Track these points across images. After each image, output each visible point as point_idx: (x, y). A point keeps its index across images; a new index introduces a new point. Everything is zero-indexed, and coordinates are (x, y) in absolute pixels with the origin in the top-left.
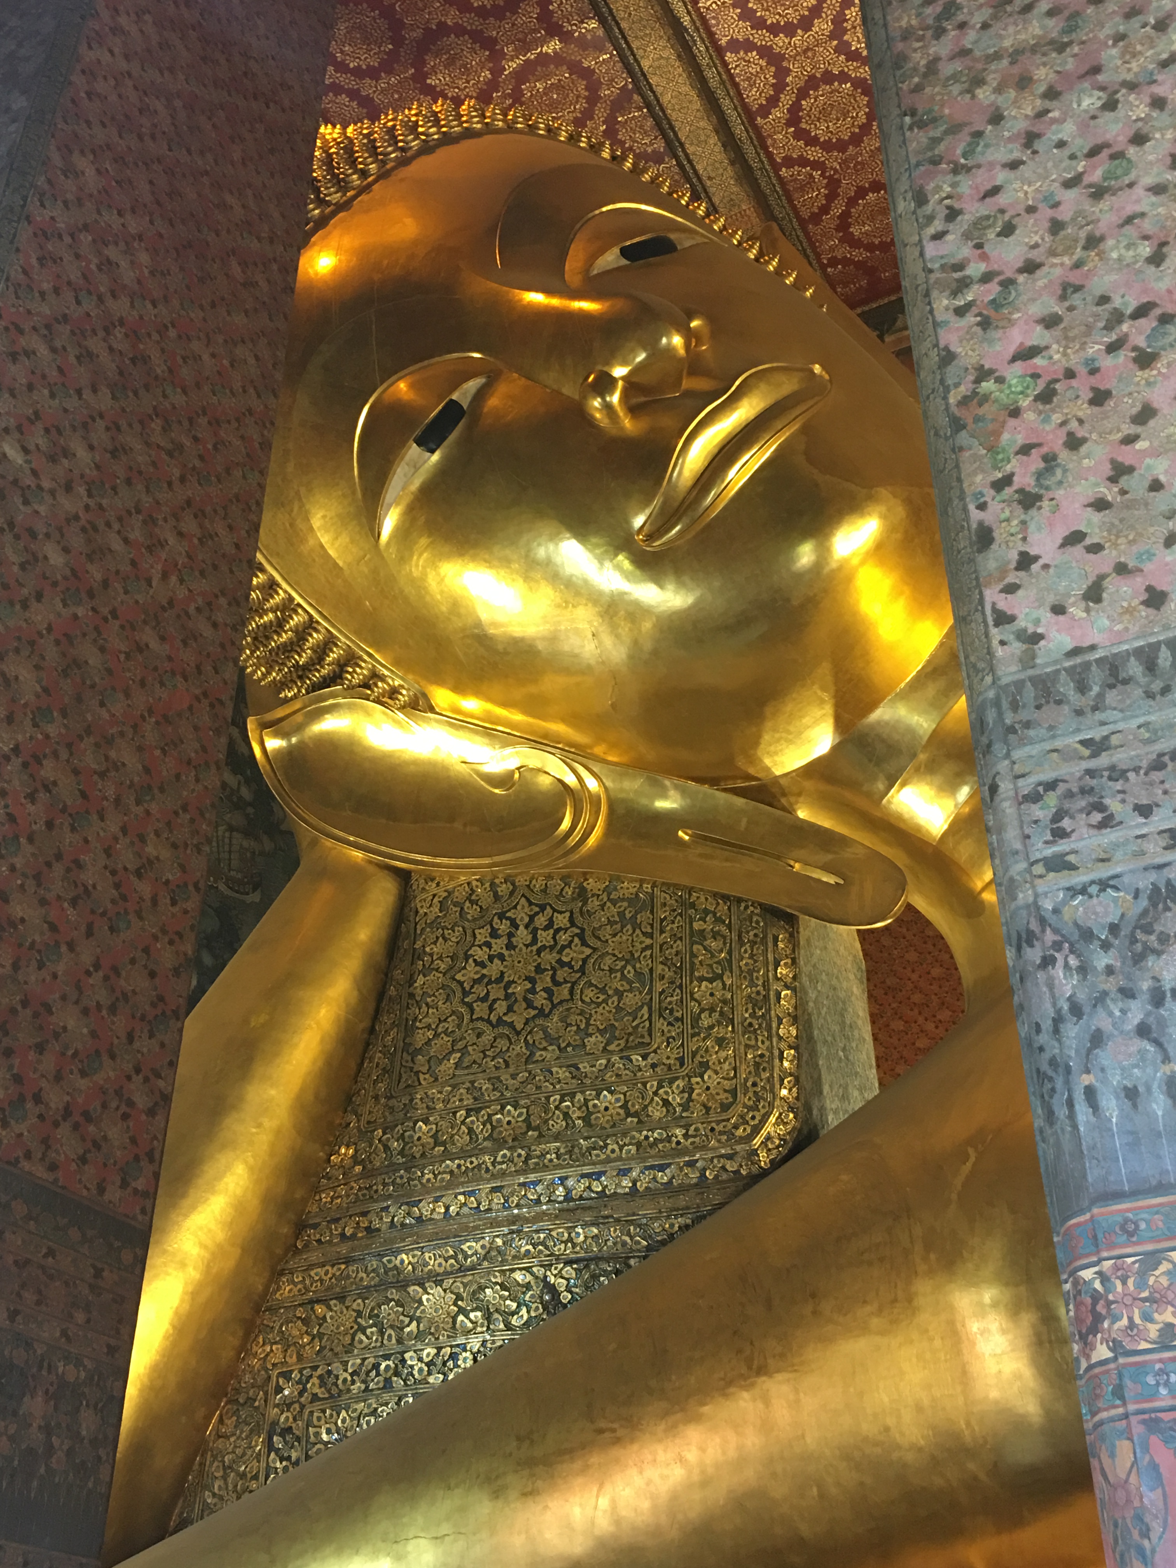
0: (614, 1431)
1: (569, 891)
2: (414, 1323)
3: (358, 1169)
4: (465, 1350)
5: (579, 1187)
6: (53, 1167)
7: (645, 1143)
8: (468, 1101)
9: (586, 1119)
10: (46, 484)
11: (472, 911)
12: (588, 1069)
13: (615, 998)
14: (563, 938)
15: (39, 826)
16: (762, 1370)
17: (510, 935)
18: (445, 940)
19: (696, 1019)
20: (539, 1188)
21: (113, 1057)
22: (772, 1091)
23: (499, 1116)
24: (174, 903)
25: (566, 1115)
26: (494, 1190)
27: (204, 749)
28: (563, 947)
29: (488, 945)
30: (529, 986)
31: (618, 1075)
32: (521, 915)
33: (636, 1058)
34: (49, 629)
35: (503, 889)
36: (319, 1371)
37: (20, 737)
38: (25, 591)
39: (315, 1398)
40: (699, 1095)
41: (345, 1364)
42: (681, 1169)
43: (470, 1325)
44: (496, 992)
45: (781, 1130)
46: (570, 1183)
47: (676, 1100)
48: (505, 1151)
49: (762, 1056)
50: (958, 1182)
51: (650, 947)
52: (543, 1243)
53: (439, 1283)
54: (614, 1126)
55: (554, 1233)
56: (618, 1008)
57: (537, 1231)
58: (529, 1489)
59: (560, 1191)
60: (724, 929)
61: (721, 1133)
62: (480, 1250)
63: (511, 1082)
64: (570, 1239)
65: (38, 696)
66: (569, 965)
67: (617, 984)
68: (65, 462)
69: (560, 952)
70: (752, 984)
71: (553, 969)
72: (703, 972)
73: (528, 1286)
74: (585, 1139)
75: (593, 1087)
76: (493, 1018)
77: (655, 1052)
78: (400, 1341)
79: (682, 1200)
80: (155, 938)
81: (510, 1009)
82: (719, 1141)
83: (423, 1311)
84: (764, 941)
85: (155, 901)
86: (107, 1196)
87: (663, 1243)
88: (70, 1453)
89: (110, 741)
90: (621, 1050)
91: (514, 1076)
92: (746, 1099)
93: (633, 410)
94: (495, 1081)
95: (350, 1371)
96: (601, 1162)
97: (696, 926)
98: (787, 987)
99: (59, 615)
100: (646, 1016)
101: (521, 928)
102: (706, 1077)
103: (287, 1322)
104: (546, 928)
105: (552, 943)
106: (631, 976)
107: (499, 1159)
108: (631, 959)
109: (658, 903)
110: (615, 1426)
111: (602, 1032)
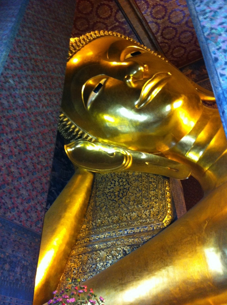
0: (138, 278)
1: (125, 175)
2: (99, 259)
3: (87, 229)
4: (108, 263)
5: (129, 231)
6: (21, 222)
7: (142, 223)
8: (108, 215)
9: (130, 218)
10: (18, 88)
11: (107, 179)
12: (130, 208)
13: (135, 195)
14: (125, 183)
15: (17, 153)
16: (167, 265)
17: (115, 183)
18: (102, 185)
19: (151, 198)
20: (122, 232)
21: (33, 200)
22: (166, 212)
23: (114, 218)
24: (45, 170)
25: (126, 218)
26: (113, 232)
27: (51, 140)
28: (125, 185)
29: (110, 185)
30: (118, 193)
31: (136, 209)
32: (117, 179)
33: (139, 206)
34: (19, 115)
35: (113, 175)
36: (81, 268)
37: (13, 136)
38: (14, 108)
39: (80, 273)
40: (152, 213)
41: (86, 266)
42: (149, 227)
43: (109, 258)
44: (112, 194)
45: (168, 219)
46: (128, 230)
47: (148, 214)
48: (115, 225)
49: (164, 205)
50: (204, 228)
51: (141, 185)
52: (123, 242)
53: (103, 250)
54: (136, 219)
55: (125, 240)
56: (136, 197)
57: (122, 240)
58: (122, 289)
59: (126, 232)
60: (155, 181)
61: (157, 220)
62: (111, 244)
63: (116, 211)
64: (128, 241)
65: (17, 128)
66: (126, 189)
67: (136, 192)
68: (22, 84)
69: (124, 186)
70: (161, 191)
71: (123, 190)
72: (152, 189)
73: (120, 251)
74: (130, 222)
75: (131, 212)
76: (112, 199)
77: (143, 205)
78: (96, 262)
79: (150, 233)
80: (42, 176)
81: (115, 197)
82: (156, 222)
83: (100, 256)
84: (163, 183)
85: (41, 169)
86: (32, 228)
87: (146, 242)
88: (26, 279)
89: (31, 138)
90: (137, 205)
91: (116, 210)
92: (161, 213)
93: (134, 83)
94: (113, 211)
95: (87, 267)
96: (134, 226)
97: (150, 180)
98: (168, 191)
99: (21, 113)
100: (141, 198)
101: (117, 182)
102: (153, 209)
103: (75, 259)
104: (121, 182)
105: (122, 184)
106: (138, 190)
107: (114, 226)
108: (138, 187)
109: (143, 176)
110: (138, 277)
111: (133, 201)
